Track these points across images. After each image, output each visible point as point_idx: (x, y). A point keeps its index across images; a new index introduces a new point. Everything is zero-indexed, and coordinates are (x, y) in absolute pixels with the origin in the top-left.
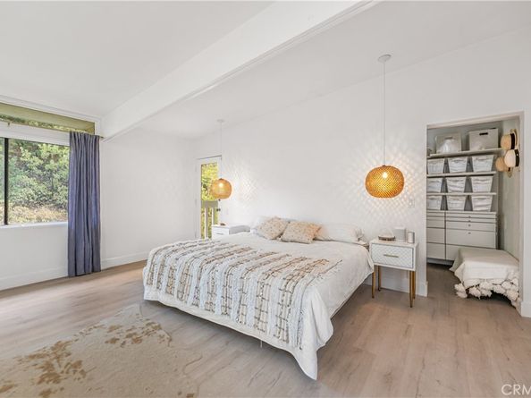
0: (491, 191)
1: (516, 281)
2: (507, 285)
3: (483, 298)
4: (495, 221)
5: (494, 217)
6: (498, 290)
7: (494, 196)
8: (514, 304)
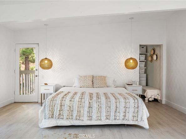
0: (145, 67)
1: (160, 94)
2: (158, 96)
3: (153, 101)
4: (146, 77)
5: (146, 75)
6: (156, 98)
7: (145, 69)
8: (159, 101)
